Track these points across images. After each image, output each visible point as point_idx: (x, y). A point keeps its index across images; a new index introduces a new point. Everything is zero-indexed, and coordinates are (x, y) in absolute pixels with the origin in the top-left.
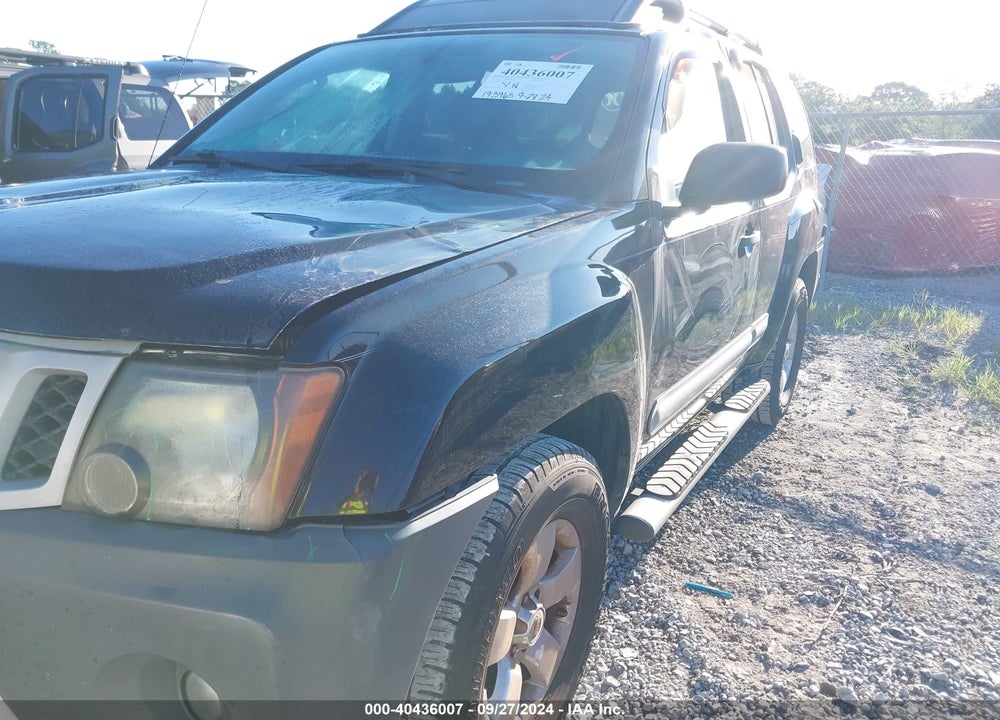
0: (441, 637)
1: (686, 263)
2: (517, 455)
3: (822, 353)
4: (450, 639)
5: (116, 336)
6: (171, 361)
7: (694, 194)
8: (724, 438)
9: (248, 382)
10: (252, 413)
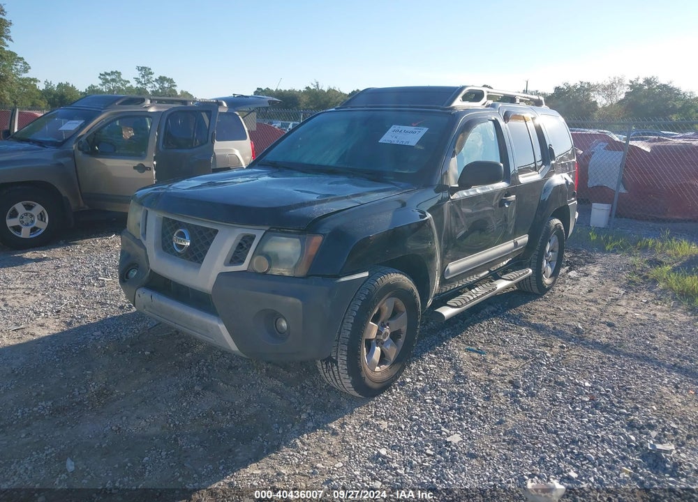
0: (350, 321)
1: (462, 209)
2: (380, 272)
3: (591, 263)
4: (352, 321)
5: (264, 225)
6: (277, 232)
7: (464, 183)
8: (494, 290)
9: (299, 238)
10: (299, 247)
